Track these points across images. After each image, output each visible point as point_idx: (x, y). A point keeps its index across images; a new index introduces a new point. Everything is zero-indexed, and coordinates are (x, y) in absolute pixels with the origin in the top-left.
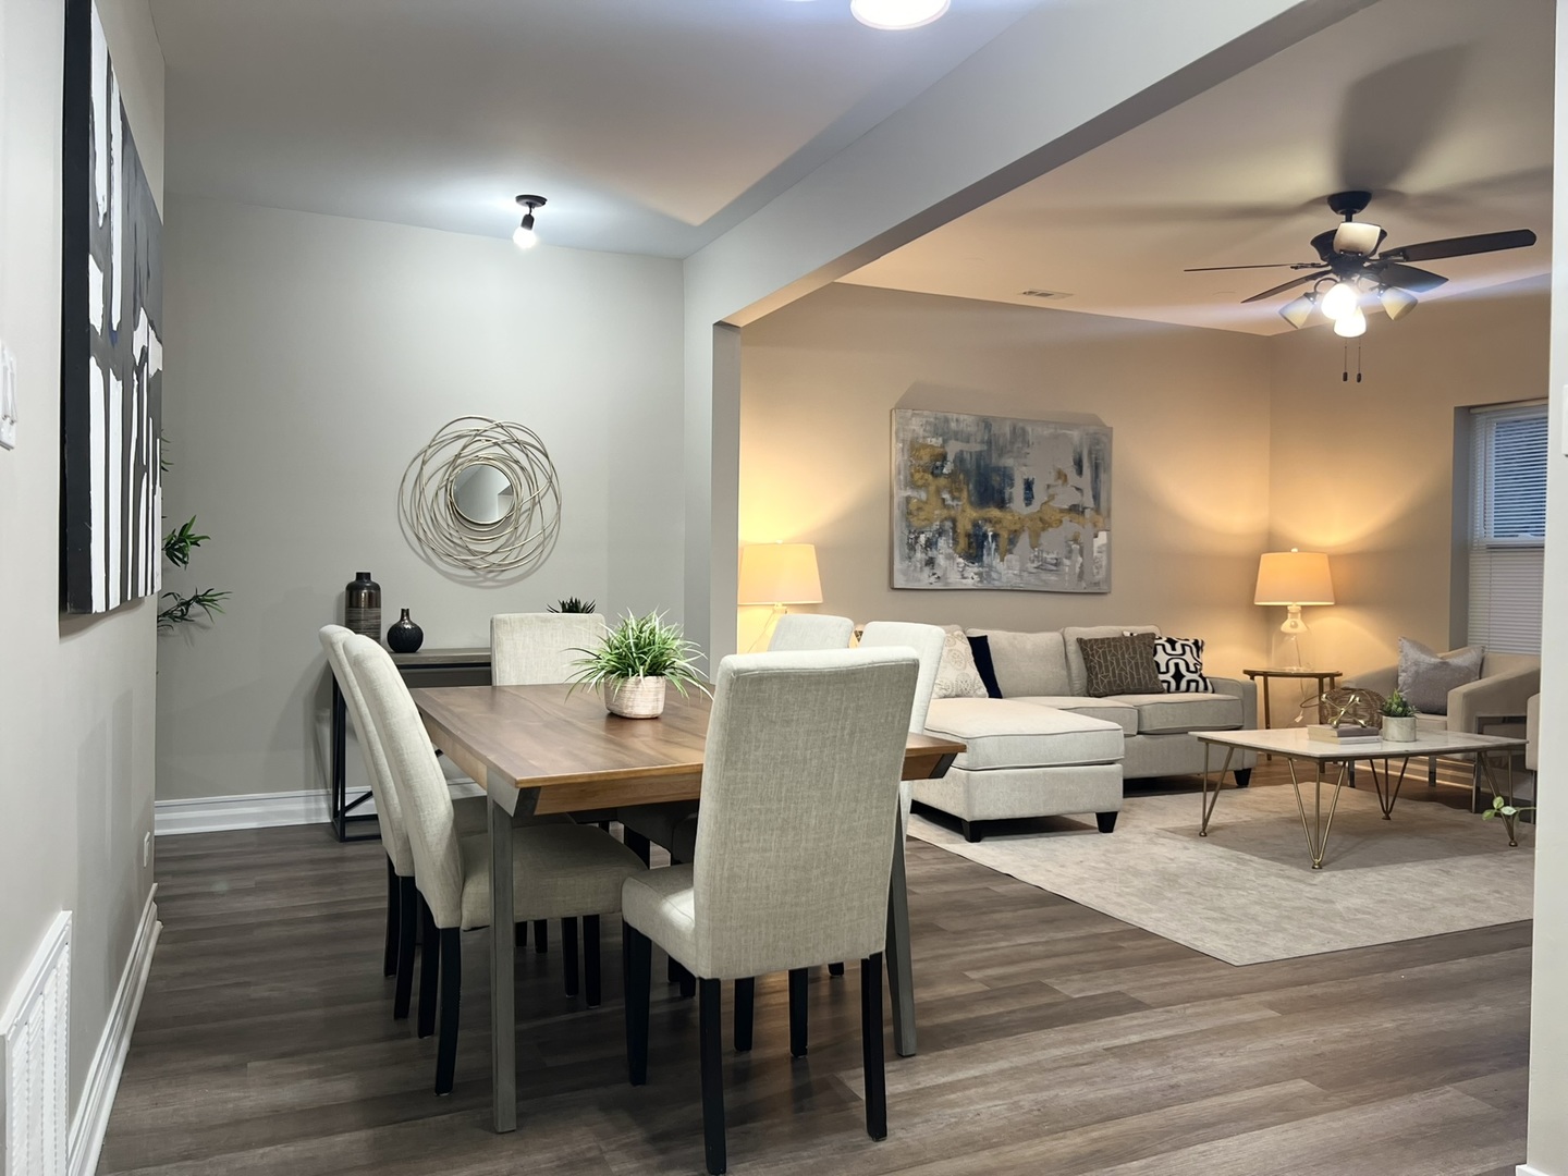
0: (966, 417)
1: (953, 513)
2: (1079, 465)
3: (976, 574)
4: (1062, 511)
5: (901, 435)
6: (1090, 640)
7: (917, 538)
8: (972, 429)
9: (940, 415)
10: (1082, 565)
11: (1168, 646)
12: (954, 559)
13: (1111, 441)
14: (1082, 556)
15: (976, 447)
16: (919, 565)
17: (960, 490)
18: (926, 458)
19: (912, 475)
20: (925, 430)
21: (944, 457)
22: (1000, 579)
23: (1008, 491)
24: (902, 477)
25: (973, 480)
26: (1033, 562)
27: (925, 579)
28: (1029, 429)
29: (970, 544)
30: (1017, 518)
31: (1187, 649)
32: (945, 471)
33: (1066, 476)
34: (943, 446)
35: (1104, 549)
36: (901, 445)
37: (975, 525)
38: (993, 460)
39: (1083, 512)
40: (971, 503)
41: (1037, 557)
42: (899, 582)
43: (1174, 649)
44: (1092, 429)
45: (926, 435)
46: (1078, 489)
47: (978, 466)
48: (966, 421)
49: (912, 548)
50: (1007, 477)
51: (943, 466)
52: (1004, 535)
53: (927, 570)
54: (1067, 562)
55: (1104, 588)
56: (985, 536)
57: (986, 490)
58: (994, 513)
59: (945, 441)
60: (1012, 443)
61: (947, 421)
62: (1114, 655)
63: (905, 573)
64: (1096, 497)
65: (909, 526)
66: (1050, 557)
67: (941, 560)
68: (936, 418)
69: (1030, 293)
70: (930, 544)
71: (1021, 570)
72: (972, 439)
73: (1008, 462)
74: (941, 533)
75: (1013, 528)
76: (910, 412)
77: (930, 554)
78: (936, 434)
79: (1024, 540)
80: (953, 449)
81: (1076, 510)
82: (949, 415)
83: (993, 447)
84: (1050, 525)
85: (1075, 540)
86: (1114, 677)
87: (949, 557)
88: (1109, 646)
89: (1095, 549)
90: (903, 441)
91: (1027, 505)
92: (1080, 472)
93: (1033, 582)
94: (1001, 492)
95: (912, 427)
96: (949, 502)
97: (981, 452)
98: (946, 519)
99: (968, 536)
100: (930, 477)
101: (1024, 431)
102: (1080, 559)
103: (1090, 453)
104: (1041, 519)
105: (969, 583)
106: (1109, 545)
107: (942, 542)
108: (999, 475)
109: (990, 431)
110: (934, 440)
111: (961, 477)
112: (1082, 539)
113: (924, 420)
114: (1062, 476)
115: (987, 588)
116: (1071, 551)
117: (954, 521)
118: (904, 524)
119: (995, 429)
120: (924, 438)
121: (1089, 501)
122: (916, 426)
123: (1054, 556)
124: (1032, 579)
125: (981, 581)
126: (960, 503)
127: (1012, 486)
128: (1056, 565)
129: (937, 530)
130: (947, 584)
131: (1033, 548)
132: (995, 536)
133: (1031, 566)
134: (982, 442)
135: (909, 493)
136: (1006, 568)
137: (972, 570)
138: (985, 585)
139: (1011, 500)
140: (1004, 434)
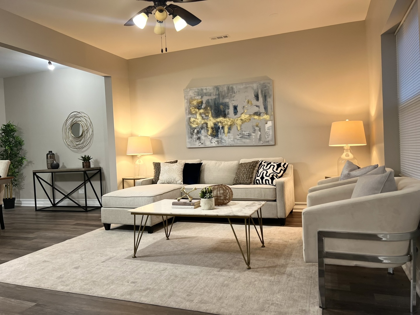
1: (206, 121)
2: (257, 97)
3: (216, 141)
5: (186, 97)
7: (194, 131)
8: (212, 91)
9: (199, 88)
12: (207, 137)
13: (272, 85)
15: (214, 97)
16: (195, 140)
17: (208, 113)
18: (195, 104)
19: (190, 110)
21: (202, 102)
22: (226, 143)
23: (227, 111)
24: (187, 111)
26: (239, 135)
27: (197, 144)
28: (234, 87)
29: (213, 131)
30: (231, 120)
31: (272, 167)
32: (202, 107)
33: (251, 102)
34: (201, 99)
35: (271, 128)
37: (214, 124)
38: (221, 101)
39: (260, 115)
40: (213, 117)
41: (241, 134)
42: (188, 146)
43: (266, 167)
44: (263, 82)
45: (195, 96)
46: (257, 106)
48: (209, 89)
49: (192, 134)
50: (226, 106)
52: (226, 127)
53: (198, 141)
55: (273, 143)
57: (218, 111)
60: (228, 93)
63: (190, 143)
64: (266, 108)
65: (190, 127)
66: (246, 133)
67: (203, 137)
70: (198, 132)
73: (227, 100)
75: (230, 124)
76: (189, 89)
78: (198, 95)
79: (235, 128)
80: (205, 99)
81: (257, 114)
82: (203, 88)
83: (220, 96)
84: (246, 121)
85: (257, 126)
91: (235, 115)
92: (258, 100)
94: (224, 111)
96: (205, 117)
98: (204, 123)
99: (212, 128)
100: (197, 110)
102: (259, 133)
103: (262, 91)
104: (242, 119)
105: (214, 145)
106: (273, 126)
107: (203, 131)
109: (219, 90)
112: (260, 125)
113: (194, 91)
115: (221, 146)
116: (255, 130)
119: (221, 89)
121: (262, 110)
122: (191, 94)
124: (239, 142)
125: (218, 144)
126: (209, 117)
128: (249, 136)
129: (201, 127)
130: (206, 145)
131: (239, 130)
132: (223, 127)
135: (190, 116)
136: (228, 138)
139: (228, 114)
140: (225, 90)
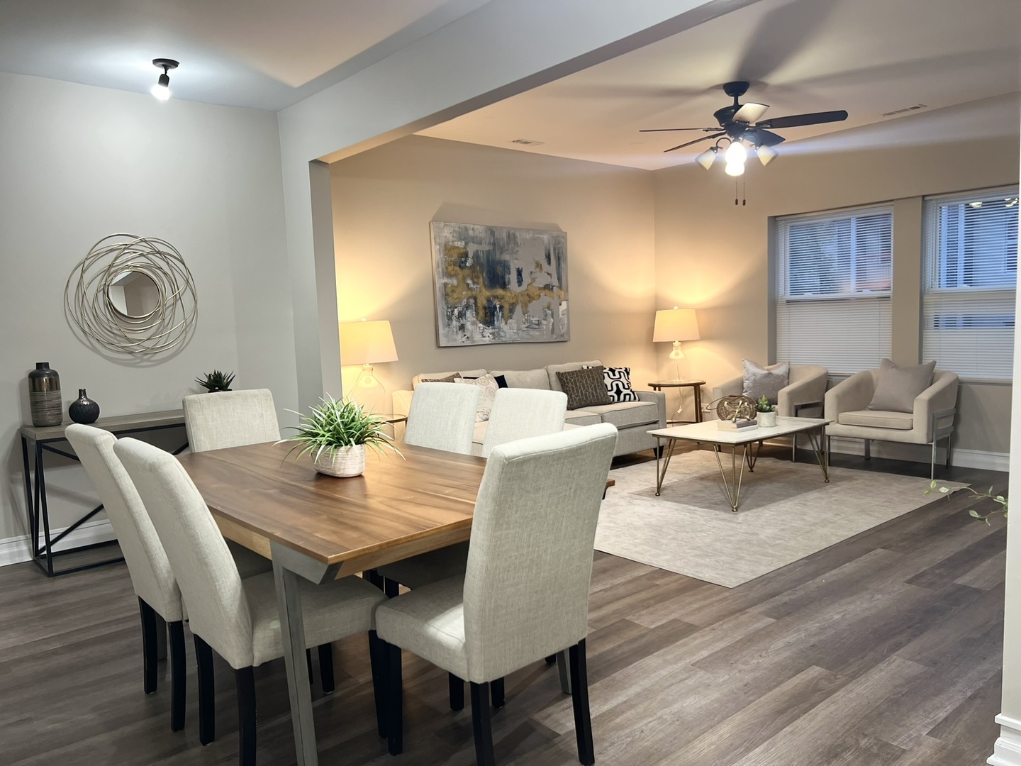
0: (479, 227)
1: (474, 293)
2: (548, 257)
3: (491, 334)
4: (540, 289)
5: (438, 241)
6: (565, 373)
7: (453, 311)
8: (483, 235)
9: (462, 225)
10: (553, 323)
11: (611, 373)
12: (477, 325)
13: (566, 241)
14: (553, 318)
15: (486, 248)
16: (455, 330)
17: (478, 278)
18: (455, 257)
19: (447, 268)
20: (453, 237)
21: (466, 255)
22: (505, 337)
23: (507, 276)
24: (440, 270)
25: (485, 270)
26: (525, 323)
27: (460, 339)
28: (518, 234)
29: (486, 314)
30: (513, 295)
31: (622, 374)
32: (467, 264)
33: (541, 265)
34: (465, 248)
35: (565, 312)
36: (438, 247)
37: (489, 301)
38: (497, 257)
39: (552, 289)
40: (485, 286)
41: (527, 320)
42: (443, 343)
43: (614, 375)
44: (555, 234)
45: (454, 239)
46: (548, 274)
47: (488, 261)
48: (478, 230)
49: (450, 318)
50: (506, 267)
51: (466, 261)
52: (507, 306)
53: (460, 333)
54: (544, 322)
55: (566, 337)
56: (495, 308)
57: (494, 276)
58: (500, 292)
59: (466, 244)
60: (508, 244)
61: (466, 229)
62: (581, 382)
63: (446, 336)
64: (559, 279)
65: (447, 303)
66: (534, 320)
67: (469, 326)
68: (459, 228)
69: (518, 141)
70: (461, 315)
71: (518, 330)
72: (483, 242)
73: (506, 257)
74: (467, 307)
75: (511, 301)
76: (442, 224)
77: (462, 322)
78: (460, 239)
79: (519, 309)
80: (472, 249)
81: (548, 287)
82: (468, 226)
83: (497, 247)
84: (534, 299)
85: (549, 308)
86: (582, 395)
87: (474, 323)
88: (577, 376)
89: (560, 313)
90: (440, 244)
91: (519, 286)
92: (549, 263)
93: (524, 336)
94: (503, 278)
95: (445, 234)
96: (472, 286)
97: (489, 250)
98: (470, 297)
99: (485, 308)
100: (457, 268)
101: (515, 236)
102: (552, 320)
103: (555, 250)
104: (528, 295)
105: (487, 340)
106: (568, 310)
107: (468, 314)
108: (501, 266)
109: (494, 236)
110: (459, 243)
111: (478, 268)
112: (552, 307)
113: (452, 229)
114: (538, 265)
115: (498, 342)
116: (546, 315)
117: (475, 299)
118: (444, 302)
119: (497, 234)
120: (453, 241)
121: (555, 282)
122: (447, 234)
123: (537, 319)
124: (524, 335)
125: (494, 338)
126: (478, 286)
127: (509, 273)
128: (538, 325)
129: (465, 305)
130: (474, 341)
131: (524, 314)
132: (501, 308)
133: (523, 326)
134: (490, 244)
135: (445, 280)
136: (509, 328)
137: (488, 331)
138: (497, 341)
139: (509, 283)
140: (503, 238)
